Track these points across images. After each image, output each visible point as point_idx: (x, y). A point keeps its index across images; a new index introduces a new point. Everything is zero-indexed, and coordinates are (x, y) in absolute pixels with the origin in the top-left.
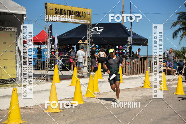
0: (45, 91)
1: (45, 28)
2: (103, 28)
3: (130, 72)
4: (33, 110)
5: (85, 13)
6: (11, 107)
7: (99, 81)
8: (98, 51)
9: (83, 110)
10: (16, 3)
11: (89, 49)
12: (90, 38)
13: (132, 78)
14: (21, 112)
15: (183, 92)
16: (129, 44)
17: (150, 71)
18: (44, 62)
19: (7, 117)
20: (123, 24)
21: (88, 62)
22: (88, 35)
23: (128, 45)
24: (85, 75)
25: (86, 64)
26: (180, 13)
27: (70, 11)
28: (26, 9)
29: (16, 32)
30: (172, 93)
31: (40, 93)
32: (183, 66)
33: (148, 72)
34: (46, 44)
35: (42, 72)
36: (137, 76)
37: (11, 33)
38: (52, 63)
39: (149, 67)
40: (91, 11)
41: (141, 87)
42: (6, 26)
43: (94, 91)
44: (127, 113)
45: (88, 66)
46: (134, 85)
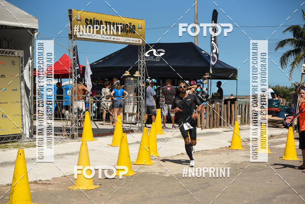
1: (70, 51)
2: (163, 51)
3: (208, 123)
4: (50, 185)
5: (134, 26)
7: (157, 138)
8: (156, 88)
9: (132, 186)
10: (22, 11)
12: (143, 67)
14: (31, 190)
15: (296, 156)
16: (206, 76)
17: (241, 121)
19: (8, 198)
20: (196, 44)
22: (140, 62)
23: (205, 79)
24: (135, 128)
27: (111, 23)
28: (37, 20)
29: (22, 58)
30: (278, 157)
31: (62, 158)
33: (238, 122)
34: (71, 78)
36: (220, 130)
37: (13, 59)
39: (240, 114)
40: (144, 23)
41: (226, 147)
42: (5, 48)
43: (150, 154)
44: (205, 190)
46: (215, 145)
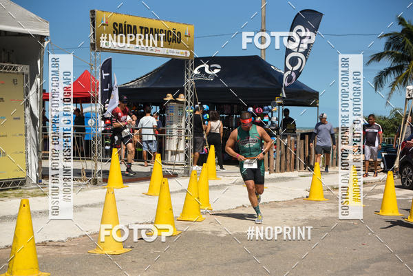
0: (92, 206)
1: (92, 66)
2: (219, 66)
3: (278, 165)
4: (63, 248)
5: (179, 32)
6: (17, 242)
7: (210, 185)
11: (188, 114)
12: (191, 88)
13: (284, 179)
14: (39, 254)
15: (397, 211)
16: (277, 102)
18: (88, 142)
21: (187, 142)
22: (187, 82)
23: (275, 105)
24: (180, 171)
25: (182, 148)
26: (390, 34)
27: (146, 28)
28: (48, 24)
29: (27, 75)
30: (373, 211)
31: (80, 211)
32: (396, 152)
34: (94, 102)
35: (84, 164)
36: (295, 174)
37: (15, 77)
38: (107, 144)
40: (193, 29)
41: (303, 197)
42: (4, 62)
43: (199, 206)
44: (273, 256)
45: (187, 152)
46: (288, 195)
